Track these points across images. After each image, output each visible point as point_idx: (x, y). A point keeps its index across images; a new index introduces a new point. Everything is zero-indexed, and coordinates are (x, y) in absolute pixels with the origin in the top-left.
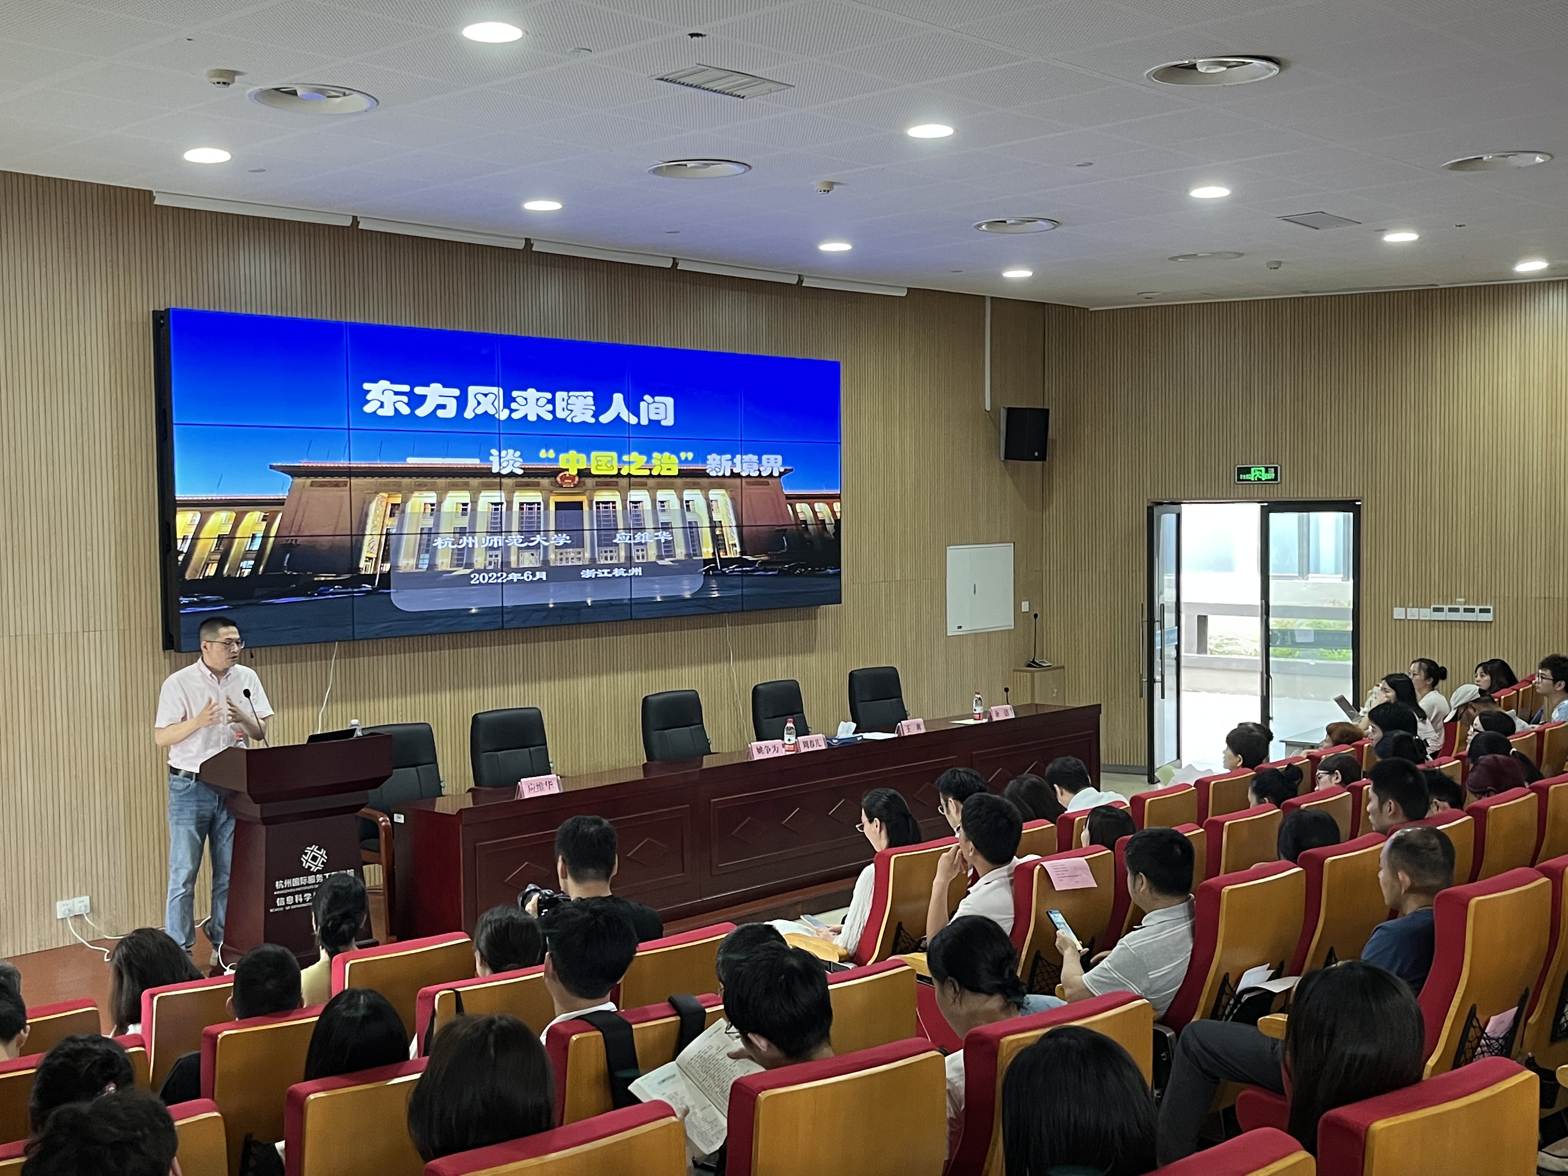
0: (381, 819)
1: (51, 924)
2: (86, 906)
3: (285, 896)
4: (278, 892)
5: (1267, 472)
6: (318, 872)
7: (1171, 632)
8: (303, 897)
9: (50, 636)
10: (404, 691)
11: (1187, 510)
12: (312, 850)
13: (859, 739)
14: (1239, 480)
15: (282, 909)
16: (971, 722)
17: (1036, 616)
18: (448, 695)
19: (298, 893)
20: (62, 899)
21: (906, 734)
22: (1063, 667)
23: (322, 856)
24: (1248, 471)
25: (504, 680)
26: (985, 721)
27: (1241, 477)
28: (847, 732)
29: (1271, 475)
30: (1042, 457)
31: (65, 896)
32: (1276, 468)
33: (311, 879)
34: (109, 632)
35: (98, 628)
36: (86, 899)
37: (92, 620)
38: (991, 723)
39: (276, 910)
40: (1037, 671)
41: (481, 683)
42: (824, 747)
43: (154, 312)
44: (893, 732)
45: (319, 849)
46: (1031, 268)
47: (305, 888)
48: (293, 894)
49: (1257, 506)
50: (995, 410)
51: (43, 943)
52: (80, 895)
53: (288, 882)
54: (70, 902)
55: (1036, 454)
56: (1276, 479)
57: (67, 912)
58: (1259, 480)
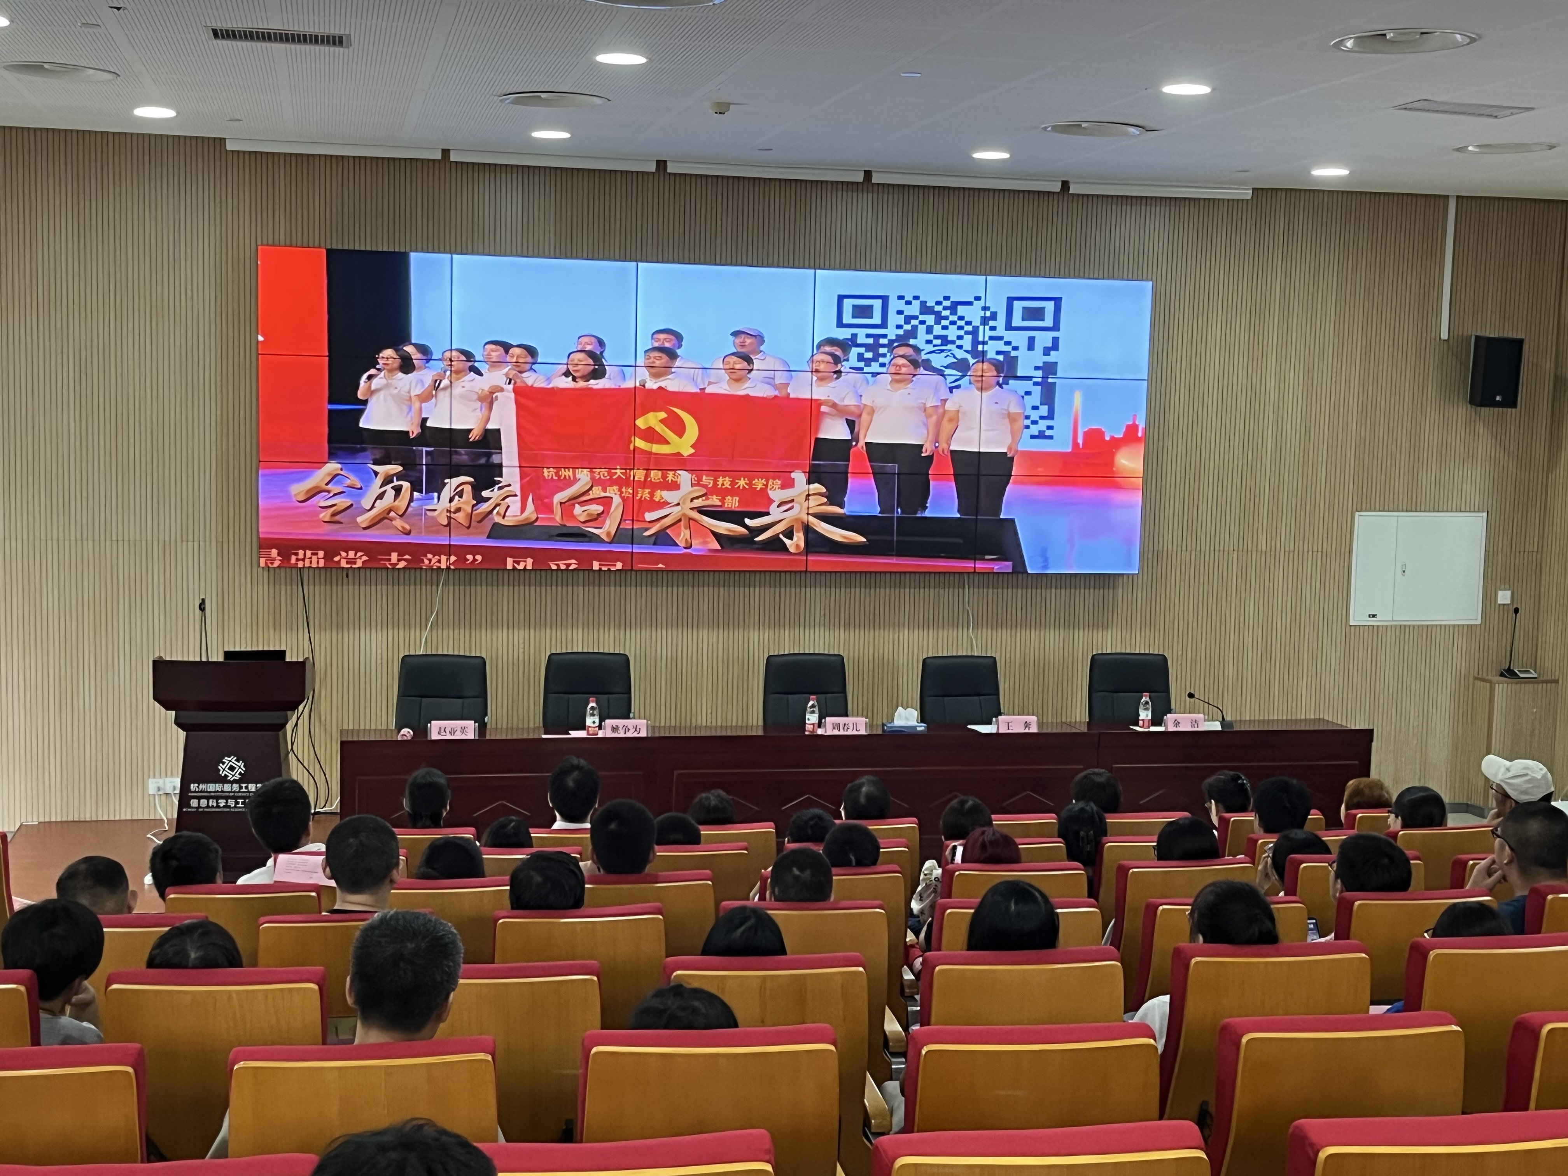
3: (199, 798)
4: (193, 794)
6: (235, 781)
8: (217, 803)
12: (230, 760)
15: (193, 810)
19: (213, 798)
23: (240, 767)
30: (1510, 403)
33: (227, 787)
39: (189, 810)
45: (237, 760)
47: (220, 794)
48: (208, 798)
53: (202, 787)
55: (1498, 398)
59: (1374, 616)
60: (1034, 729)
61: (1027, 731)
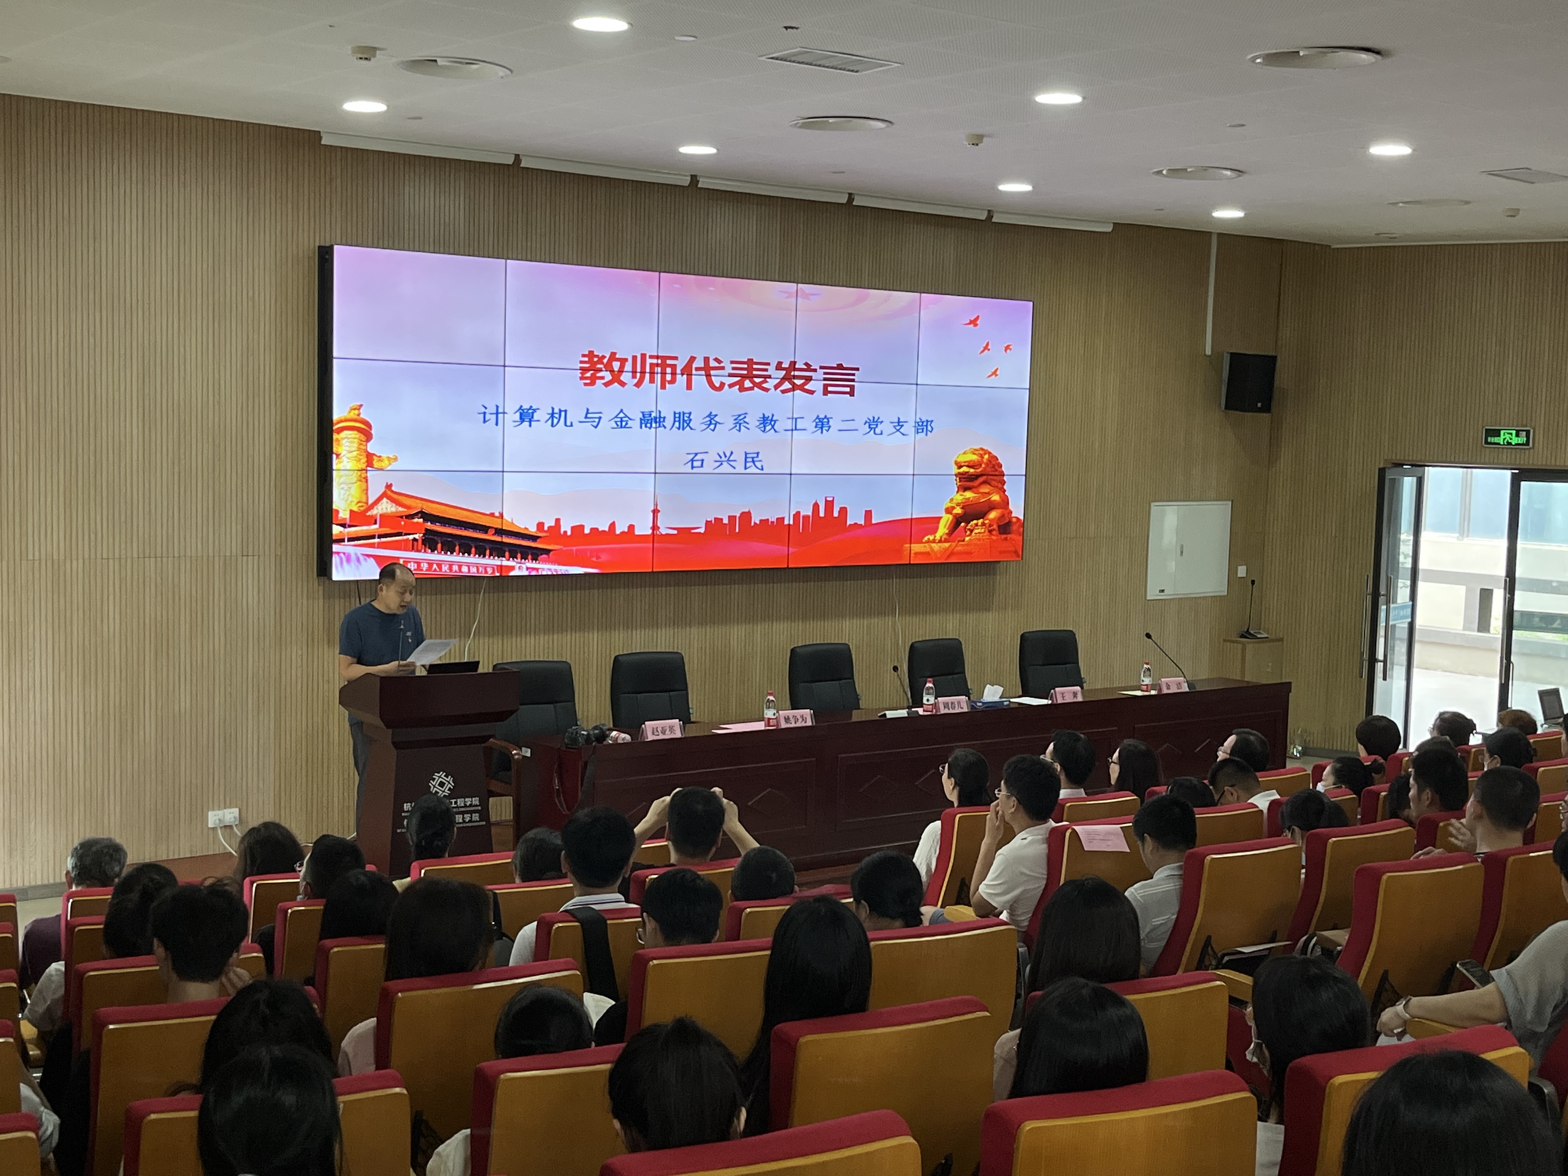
0: (514, 752)
1: (202, 832)
2: (235, 818)
5: (1517, 435)
7: (1403, 607)
9: (211, 559)
10: (550, 629)
11: (1432, 473)
12: (440, 777)
13: (1005, 703)
14: (1487, 442)
16: (1139, 693)
17: (1253, 582)
18: (596, 635)
20: (213, 810)
21: (1059, 702)
22: (1281, 640)
23: (448, 783)
24: (1497, 433)
25: (653, 623)
26: (1153, 692)
27: (1489, 439)
28: (994, 696)
29: (1522, 439)
30: (1267, 409)
31: (216, 807)
32: (1528, 432)
34: (267, 557)
35: (256, 553)
36: (236, 811)
37: (251, 545)
38: (1160, 696)
40: (1249, 643)
41: (629, 624)
42: (966, 710)
43: (319, 247)
44: (1047, 699)
45: (446, 776)
46: (1243, 208)
49: (1508, 473)
50: (1217, 355)
51: (194, 850)
52: (230, 807)
54: (220, 813)
55: (1259, 405)
56: (1527, 443)
57: (217, 822)
58: (1509, 444)
59: (1163, 591)
60: (1080, 699)
61: (1075, 700)
